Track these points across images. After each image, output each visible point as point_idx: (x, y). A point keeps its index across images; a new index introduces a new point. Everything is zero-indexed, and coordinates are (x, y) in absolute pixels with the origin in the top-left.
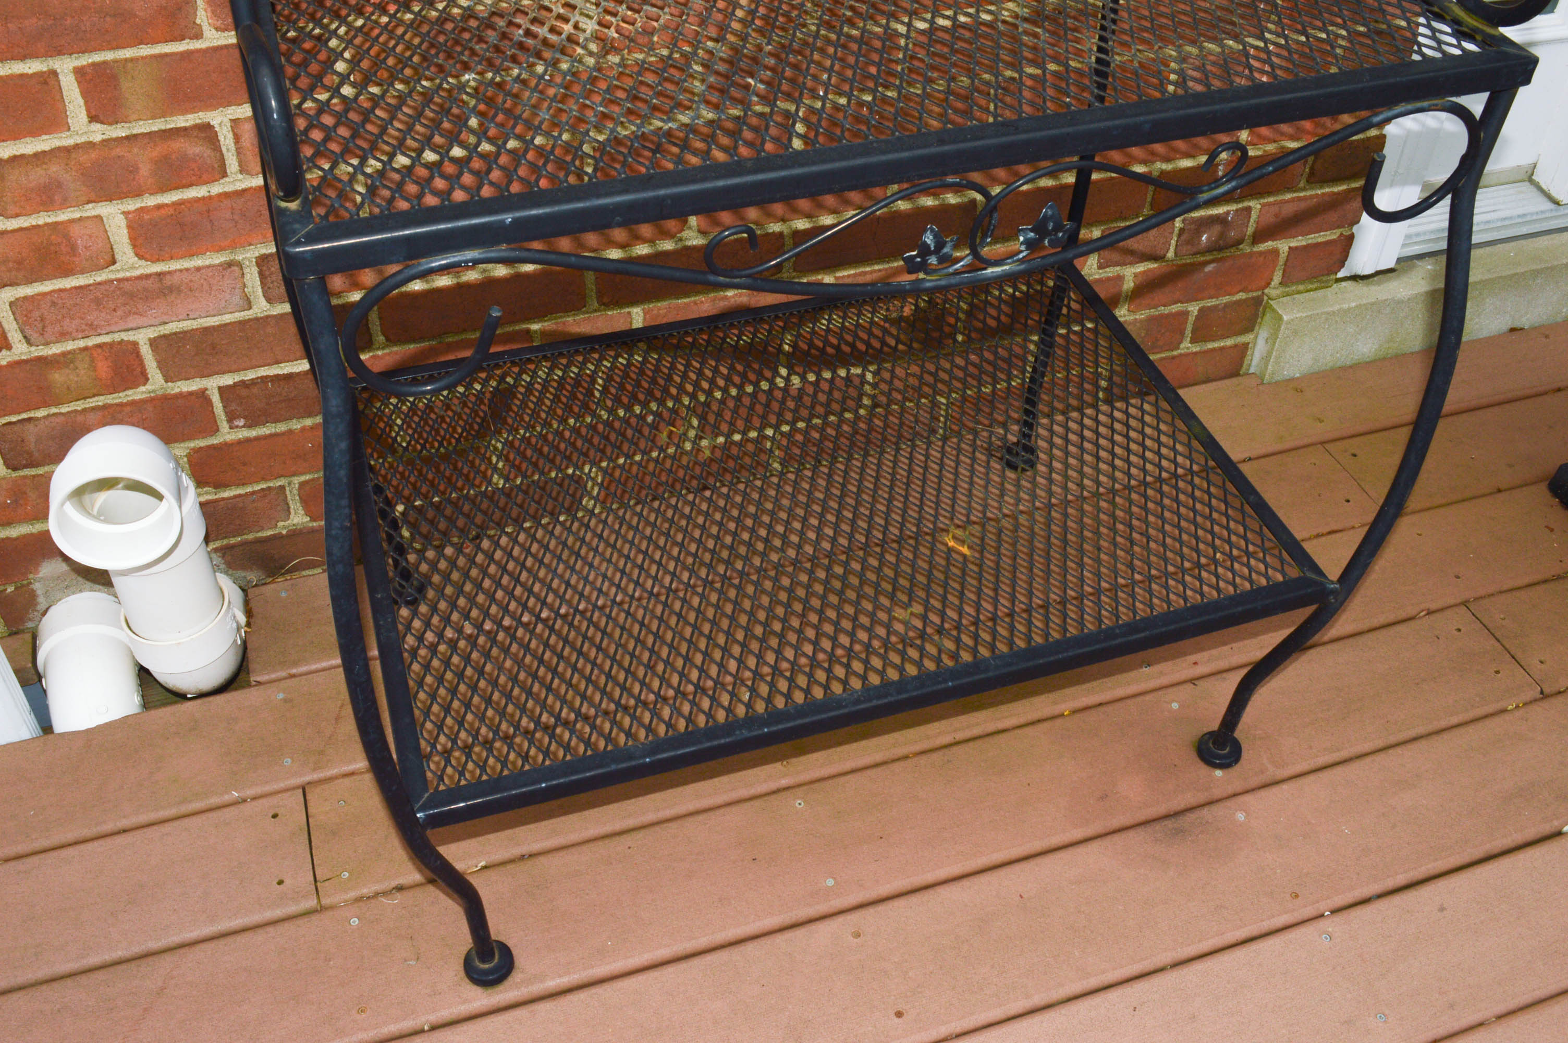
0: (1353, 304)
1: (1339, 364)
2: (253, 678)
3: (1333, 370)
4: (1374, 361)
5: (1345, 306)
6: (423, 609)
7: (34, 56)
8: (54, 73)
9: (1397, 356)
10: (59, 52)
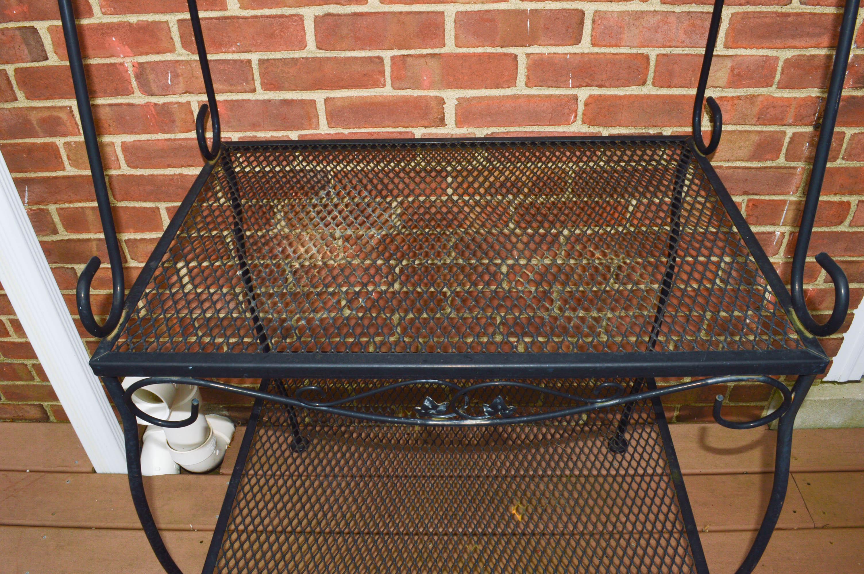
0: (828, 398)
1: (818, 426)
2: (222, 471)
3: (813, 429)
4: (839, 428)
5: (823, 398)
6: (304, 455)
7: (150, 201)
8: (158, 208)
9: (855, 428)
10: (159, 200)
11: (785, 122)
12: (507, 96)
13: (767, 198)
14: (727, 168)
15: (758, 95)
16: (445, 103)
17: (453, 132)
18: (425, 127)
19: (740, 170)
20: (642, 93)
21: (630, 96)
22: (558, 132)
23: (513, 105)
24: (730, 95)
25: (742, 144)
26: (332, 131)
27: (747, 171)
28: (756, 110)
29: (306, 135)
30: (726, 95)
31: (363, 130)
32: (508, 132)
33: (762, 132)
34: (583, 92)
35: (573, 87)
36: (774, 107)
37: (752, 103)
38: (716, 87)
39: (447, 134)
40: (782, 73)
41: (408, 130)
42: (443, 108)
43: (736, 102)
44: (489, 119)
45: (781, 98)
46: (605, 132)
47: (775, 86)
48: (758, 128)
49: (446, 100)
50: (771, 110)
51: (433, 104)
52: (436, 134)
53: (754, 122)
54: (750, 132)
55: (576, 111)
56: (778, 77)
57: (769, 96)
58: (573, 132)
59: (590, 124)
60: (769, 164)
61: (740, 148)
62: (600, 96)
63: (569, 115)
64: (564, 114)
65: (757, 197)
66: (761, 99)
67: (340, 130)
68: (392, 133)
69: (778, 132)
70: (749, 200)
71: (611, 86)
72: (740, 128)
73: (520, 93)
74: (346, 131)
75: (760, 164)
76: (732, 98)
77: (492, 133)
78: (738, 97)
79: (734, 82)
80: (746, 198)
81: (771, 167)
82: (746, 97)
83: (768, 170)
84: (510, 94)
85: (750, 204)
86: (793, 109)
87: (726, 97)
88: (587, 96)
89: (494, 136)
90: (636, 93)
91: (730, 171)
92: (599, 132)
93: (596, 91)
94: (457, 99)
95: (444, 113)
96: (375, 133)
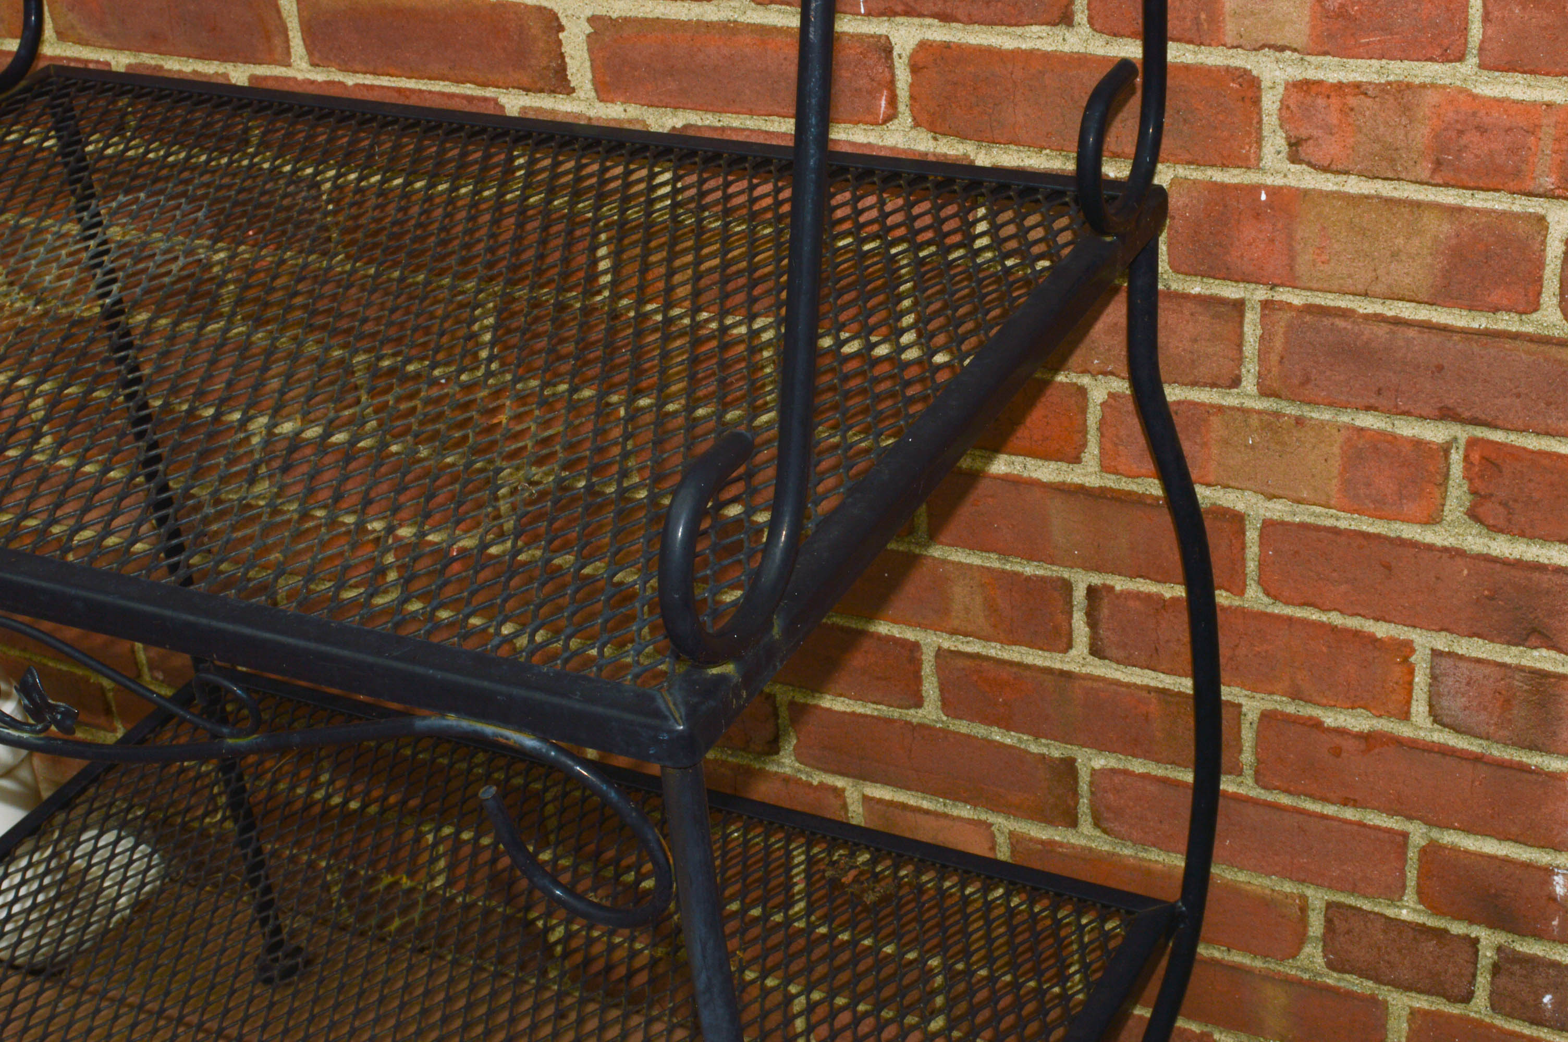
11: (1531, 186)
12: (709, 25)
13: (1532, 443)
14: (1366, 317)
15: (1423, 86)
16: (561, 28)
17: (592, 113)
18: (527, 90)
19: (1411, 333)
20: (1066, 49)
21: (1030, 54)
22: (853, 144)
23: (725, 51)
24: (1333, 77)
25: (1400, 241)
26: (320, 76)
27: (1436, 339)
28: (1421, 134)
29: (266, 78)
30: (1320, 75)
31: (385, 81)
32: (723, 129)
33: (1460, 209)
34: (903, 31)
35: (869, 14)
36: (1481, 129)
37: (1406, 109)
38: (1282, 49)
39: (579, 115)
40: (1486, 18)
41: (489, 92)
42: (559, 43)
43: (1352, 101)
44: (673, 86)
45: (1499, 102)
46: (983, 158)
47: (1472, 61)
48: (1449, 197)
49: (564, 21)
50: (1471, 137)
51: (536, 28)
52: (553, 111)
53: (1425, 175)
54: (1418, 204)
55: (891, 84)
56: (1476, 31)
57: (1461, 90)
58: (893, 149)
59: (937, 129)
60: (1507, 322)
61: (1395, 255)
62: (947, 45)
63: (873, 95)
64: (858, 91)
65: (1498, 436)
66: (1432, 97)
67: (337, 76)
68: (452, 96)
69: (1516, 216)
70: (1472, 443)
71: (971, 20)
72: (1386, 189)
73: (741, 19)
74: (350, 80)
75: (1480, 322)
76: (1340, 86)
77: (686, 127)
78: (1358, 88)
79: (1331, 36)
80: (1462, 433)
81: (1516, 336)
82: (1383, 88)
83: (1509, 344)
84: (714, 18)
85: (1475, 457)
86: (1547, 144)
87: (1320, 83)
88: (911, 44)
89: (691, 133)
90: (1047, 46)
91: (1382, 331)
92: (966, 156)
93: (938, 33)
94: (592, 20)
95: (562, 56)
96: (412, 91)
